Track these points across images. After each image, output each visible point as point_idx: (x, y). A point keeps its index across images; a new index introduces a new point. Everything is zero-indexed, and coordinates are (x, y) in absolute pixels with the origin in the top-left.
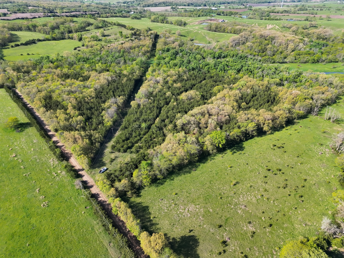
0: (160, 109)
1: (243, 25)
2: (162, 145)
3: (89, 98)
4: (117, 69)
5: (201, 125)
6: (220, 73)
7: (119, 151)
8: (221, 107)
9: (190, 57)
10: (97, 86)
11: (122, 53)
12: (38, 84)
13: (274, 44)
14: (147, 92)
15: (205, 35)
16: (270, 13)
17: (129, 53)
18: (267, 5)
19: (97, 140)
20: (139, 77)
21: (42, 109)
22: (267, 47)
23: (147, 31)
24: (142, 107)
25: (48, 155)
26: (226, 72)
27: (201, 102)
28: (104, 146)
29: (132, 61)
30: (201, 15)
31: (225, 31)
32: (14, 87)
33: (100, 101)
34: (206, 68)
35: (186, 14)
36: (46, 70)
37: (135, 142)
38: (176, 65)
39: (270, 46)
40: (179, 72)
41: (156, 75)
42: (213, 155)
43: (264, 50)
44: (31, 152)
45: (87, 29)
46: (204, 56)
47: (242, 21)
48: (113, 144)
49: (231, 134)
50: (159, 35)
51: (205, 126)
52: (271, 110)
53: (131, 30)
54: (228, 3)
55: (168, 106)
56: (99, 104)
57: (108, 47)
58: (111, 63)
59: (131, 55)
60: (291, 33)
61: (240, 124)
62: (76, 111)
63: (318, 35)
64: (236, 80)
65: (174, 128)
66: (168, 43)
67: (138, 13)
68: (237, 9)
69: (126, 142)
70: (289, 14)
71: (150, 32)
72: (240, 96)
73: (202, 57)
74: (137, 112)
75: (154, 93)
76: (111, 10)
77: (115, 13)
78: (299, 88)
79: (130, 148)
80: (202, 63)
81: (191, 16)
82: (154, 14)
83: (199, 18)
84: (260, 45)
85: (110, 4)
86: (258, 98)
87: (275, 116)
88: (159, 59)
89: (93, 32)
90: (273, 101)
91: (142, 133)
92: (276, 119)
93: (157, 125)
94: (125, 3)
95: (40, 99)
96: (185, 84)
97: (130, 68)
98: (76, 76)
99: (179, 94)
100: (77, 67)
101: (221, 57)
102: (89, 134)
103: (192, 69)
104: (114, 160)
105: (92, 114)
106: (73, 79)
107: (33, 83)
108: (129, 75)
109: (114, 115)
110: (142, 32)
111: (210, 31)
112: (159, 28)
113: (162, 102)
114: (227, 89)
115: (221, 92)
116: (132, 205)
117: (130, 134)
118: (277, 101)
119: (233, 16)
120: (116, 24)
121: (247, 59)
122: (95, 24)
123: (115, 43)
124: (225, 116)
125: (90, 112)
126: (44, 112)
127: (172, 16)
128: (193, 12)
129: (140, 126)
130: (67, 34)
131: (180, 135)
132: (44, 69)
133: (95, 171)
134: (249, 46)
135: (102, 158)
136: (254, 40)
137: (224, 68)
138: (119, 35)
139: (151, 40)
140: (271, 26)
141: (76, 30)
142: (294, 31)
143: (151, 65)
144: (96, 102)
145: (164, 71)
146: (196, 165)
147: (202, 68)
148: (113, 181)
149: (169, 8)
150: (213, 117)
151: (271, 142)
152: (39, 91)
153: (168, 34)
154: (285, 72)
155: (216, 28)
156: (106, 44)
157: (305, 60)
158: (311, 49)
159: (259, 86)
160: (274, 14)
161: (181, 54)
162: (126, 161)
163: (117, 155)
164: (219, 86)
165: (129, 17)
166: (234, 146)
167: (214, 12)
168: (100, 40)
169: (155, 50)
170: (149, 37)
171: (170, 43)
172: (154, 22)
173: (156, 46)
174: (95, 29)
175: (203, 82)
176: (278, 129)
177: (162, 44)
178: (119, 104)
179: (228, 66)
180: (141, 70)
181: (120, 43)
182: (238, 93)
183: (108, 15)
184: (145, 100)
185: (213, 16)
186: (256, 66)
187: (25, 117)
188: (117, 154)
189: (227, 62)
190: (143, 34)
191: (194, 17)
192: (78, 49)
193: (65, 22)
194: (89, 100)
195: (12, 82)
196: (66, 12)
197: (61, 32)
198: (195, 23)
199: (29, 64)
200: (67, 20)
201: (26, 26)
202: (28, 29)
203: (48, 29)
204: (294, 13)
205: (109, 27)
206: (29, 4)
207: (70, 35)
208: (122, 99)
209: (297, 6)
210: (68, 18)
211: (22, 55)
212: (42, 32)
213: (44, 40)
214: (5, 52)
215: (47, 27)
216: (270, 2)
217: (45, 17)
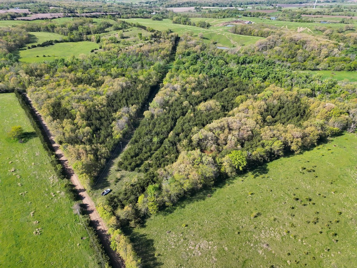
0: (175, 120)
1: (271, 27)
2: (175, 164)
3: (100, 106)
4: (133, 74)
5: (219, 141)
6: (244, 80)
7: (126, 169)
8: (243, 120)
9: (212, 62)
10: (110, 92)
11: (139, 56)
12: (49, 89)
13: (306, 49)
14: (162, 100)
15: (229, 38)
16: (301, 14)
17: (147, 56)
18: (298, 6)
19: (103, 155)
20: (156, 83)
21: (49, 118)
22: (298, 52)
23: (168, 33)
24: (156, 117)
25: (48, 170)
26: (250, 79)
27: (221, 113)
28: (110, 162)
29: (150, 66)
30: (226, 16)
31: (251, 33)
32: (25, 91)
33: (111, 110)
34: (228, 75)
35: (211, 14)
36: (60, 74)
37: (145, 159)
38: (196, 71)
39: (301, 51)
40: (199, 79)
41: (174, 82)
42: (231, 178)
43: (294, 56)
44: (31, 167)
45: (106, 30)
46: (227, 61)
47: (271, 23)
49: (253, 154)
50: (180, 38)
51: (224, 142)
52: (300, 125)
53: (151, 32)
54: (256, 3)
55: (184, 118)
56: (110, 113)
57: (126, 49)
58: (128, 67)
59: (149, 58)
60: (325, 37)
61: (264, 141)
62: (84, 121)
63: (355, 39)
64: (261, 89)
65: (189, 144)
66: (189, 46)
67: (160, 14)
68: (265, 9)
69: (134, 158)
70: (323, 16)
71: (170, 35)
72: (266, 108)
73: (225, 62)
75: (170, 102)
76: (133, 10)
78: (333, 101)
79: (138, 165)
80: (225, 69)
81: (215, 18)
82: (177, 14)
83: (224, 19)
84: (289, 50)
85: (132, 4)
86: (286, 110)
87: (306, 132)
88: (178, 63)
89: (112, 33)
90: (302, 114)
91: (153, 148)
92: (306, 136)
93: (171, 140)
94: (147, 3)
95: (48, 106)
96: (205, 93)
97: (146, 73)
98: (89, 81)
99: (197, 104)
100: (92, 71)
101: (245, 62)
102: (95, 148)
103: (213, 75)
105: (102, 124)
106: (86, 85)
107: (44, 88)
108: (145, 80)
109: (124, 127)
110: (163, 34)
111: (235, 33)
112: (181, 30)
113: (178, 113)
114: (251, 99)
115: (244, 102)
116: (135, 237)
117: (141, 149)
118: (308, 114)
119: (260, 17)
120: (136, 25)
121: (274, 65)
122: (115, 25)
123: (134, 45)
124: (248, 131)
125: (99, 122)
126: (51, 121)
127: (195, 17)
128: (218, 12)
129: (151, 140)
130: (85, 35)
131: (195, 154)
132: (58, 72)
133: (97, 193)
134: (278, 50)
135: (107, 176)
136: (283, 44)
137: (249, 75)
138: (138, 37)
139: (171, 43)
140: (301, 29)
141: (95, 31)
142: (327, 35)
143: (170, 70)
144: (106, 110)
145: (183, 77)
146: (211, 189)
147: (224, 74)
148: (115, 207)
149: (192, 8)
150: (233, 132)
151: (300, 164)
152: (49, 97)
153: (189, 37)
154: (317, 81)
155: (242, 30)
156: (124, 46)
157: (340, 67)
158: (347, 55)
159: (287, 97)
160: (306, 15)
161: (202, 58)
162: (133, 182)
163: (124, 174)
164: (242, 96)
165: (150, 18)
166: (256, 167)
167: (240, 13)
168: (118, 42)
169: (175, 53)
170: (170, 39)
171: (191, 47)
172: (176, 23)
173: (176, 49)
174: (115, 30)
175: (225, 90)
176: (309, 147)
177: (182, 47)
178: (132, 113)
179: (253, 73)
180: (159, 75)
181: (138, 45)
182: (263, 105)
183: (128, 15)
184: (160, 109)
185: (239, 17)
186: (285, 73)
187: (31, 126)
188: (124, 172)
189: (252, 68)
190: (163, 36)
191: (219, 18)
192: (95, 51)
193: (84, 23)
194: (99, 108)
195: (24, 86)
196: (86, 13)
197: (79, 33)
198: (219, 25)
199: (43, 67)
200: (86, 21)
201: (45, 26)
202: (47, 30)
203: (66, 30)
204: (328, 15)
205: (129, 28)
206: (51, 4)
207: (89, 36)
208: (135, 108)
209: (331, 7)
210: (88, 18)
211: (38, 56)
212: (61, 33)
213: (61, 42)
214: (22, 53)
215: (65, 28)
216: (301, 3)
217: (65, 17)
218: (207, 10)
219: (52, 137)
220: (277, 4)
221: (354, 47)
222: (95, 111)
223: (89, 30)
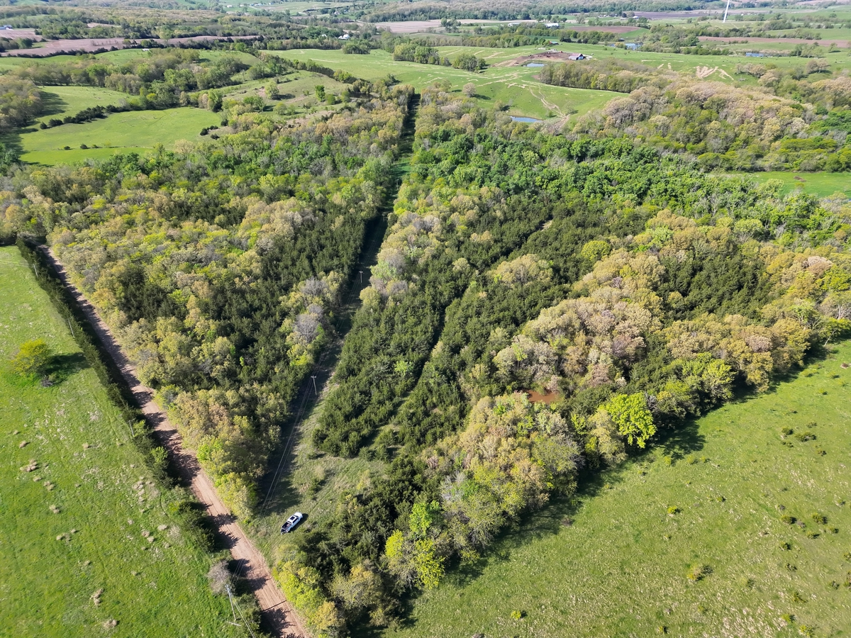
1: (635, 67)
3: (246, 279)
4: (315, 189)
5: (566, 366)
6: (589, 200)
7: (337, 452)
8: (617, 307)
9: (506, 156)
10: (266, 241)
11: (325, 144)
12: (108, 235)
13: (725, 119)
14: (401, 258)
15: (538, 94)
16: (697, 35)
17: (344, 143)
18: (684, 16)
19: (272, 415)
20: (375, 211)
21: (117, 315)
22: (708, 127)
23: (388, 85)
24: (391, 304)
25: (129, 464)
26: (606, 197)
27: (555, 289)
29: (354, 167)
30: (521, 43)
31: (590, 83)
32: (43, 240)
33: (276, 287)
34: (551, 188)
35: (483, 38)
36: (129, 194)
37: (381, 420)
38: (471, 180)
39: (715, 125)
41: (421, 209)
43: (699, 137)
44: (80, 456)
45: (233, 78)
46: (541, 152)
47: (628, 56)
48: (318, 426)
49: (660, 398)
51: (578, 368)
53: (345, 82)
54: (585, 11)
55: (462, 304)
56: (273, 295)
57: (290, 126)
58: (299, 171)
59: (349, 148)
60: (765, 89)
62: (211, 321)
63: (836, 95)
64: (638, 221)
65: (490, 376)
66: (445, 116)
67: (361, 37)
68: (610, 25)
69: (353, 421)
70: (747, 39)
71: (395, 88)
72: (663, 272)
73: (538, 154)
74: (378, 321)
75: (421, 261)
76: (293, 29)
77: (302, 38)
79: (366, 441)
80: (540, 173)
81: (496, 46)
82: (402, 39)
83: (517, 49)
84: (687, 122)
85: (289, 14)
86: (709, 276)
88: (423, 161)
89: (249, 87)
90: (751, 284)
91: (398, 388)
92: (779, 345)
94: (326, 12)
95: (112, 283)
97: (349, 185)
98: (209, 210)
99: (488, 265)
100: (211, 185)
101: (587, 155)
102: (247, 394)
103: (514, 189)
104: (323, 483)
105: (256, 327)
106: (200, 220)
107: (93, 232)
108: (348, 205)
109: (315, 332)
110: (375, 86)
111: (549, 83)
112: (418, 77)
113: (445, 290)
114: (620, 250)
115: (605, 258)
117: (366, 394)
118: (764, 284)
119: (602, 44)
120: (307, 66)
121: (659, 162)
122: (254, 66)
123: (307, 116)
124: (633, 336)
125: (249, 324)
126: (123, 324)
127: (447, 45)
128: (499, 33)
129: (390, 368)
130: (183, 92)
131: (517, 406)
132: (124, 189)
133: (269, 524)
134: (660, 124)
135: (288, 474)
136: (671, 109)
137: (601, 188)
138: (315, 95)
139: (399, 109)
140: (706, 71)
141: (206, 81)
142: (769, 85)
143: (404, 178)
144: (263, 289)
145: (442, 196)
147: (541, 186)
148: (325, 571)
149: (436, 24)
152: (109, 259)
153: (442, 94)
155: (567, 76)
156: (282, 119)
157: (814, 163)
158: (825, 133)
159: (708, 242)
160: (708, 38)
161: (479, 147)
163: (332, 466)
164: (598, 243)
165: (339, 47)
167: (551, 35)
168: (267, 109)
169: (413, 135)
170: (395, 100)
171: (449, 118)
172: (402, 59)
173: (414, 125)
174: (255, 78)
175: (548, 225)
176: (785, 372)
177: (429, 119)
178: (328, 295)
179: (610, 181)
180: (379, 191)
181: (319, 115)
182: (654, 263)
183: (285, 42)
184: (399, 282)
185: (552, 45)
186: (689, 181)
187: (70, 338)
188: (331, 461)
189: (607, 169)
190: (377, 92)
191: (504, 47)
192: (212, 132)
193: (179, 63)
194: (244, 284)
195: (39, 226)
196: (181, 37)
197: (167, 87)
198: (508, 64)
199: (85, 177)
200: (183, 57)
201: (80, 72)
202: (87, 80)
203: (134, 80)
204: (759, 36)
205: (290, 73)
206: (90, 15)
207: (192, 95)
208: (336, 280)
209: (762, 18)
210: (186, 50)
211: (67, 148)
212: (121, 89)
213: (124, 110)
214: (27, 140)
215: (132, 75)
216: (689, 9)
217: (128, 48)
218: (472, 28)
219: (128, 367)
220: (635, 12)
221: (839, 114)
222: (235, 291)
223: (191, 79)
